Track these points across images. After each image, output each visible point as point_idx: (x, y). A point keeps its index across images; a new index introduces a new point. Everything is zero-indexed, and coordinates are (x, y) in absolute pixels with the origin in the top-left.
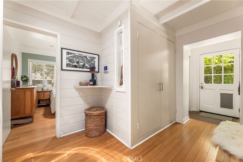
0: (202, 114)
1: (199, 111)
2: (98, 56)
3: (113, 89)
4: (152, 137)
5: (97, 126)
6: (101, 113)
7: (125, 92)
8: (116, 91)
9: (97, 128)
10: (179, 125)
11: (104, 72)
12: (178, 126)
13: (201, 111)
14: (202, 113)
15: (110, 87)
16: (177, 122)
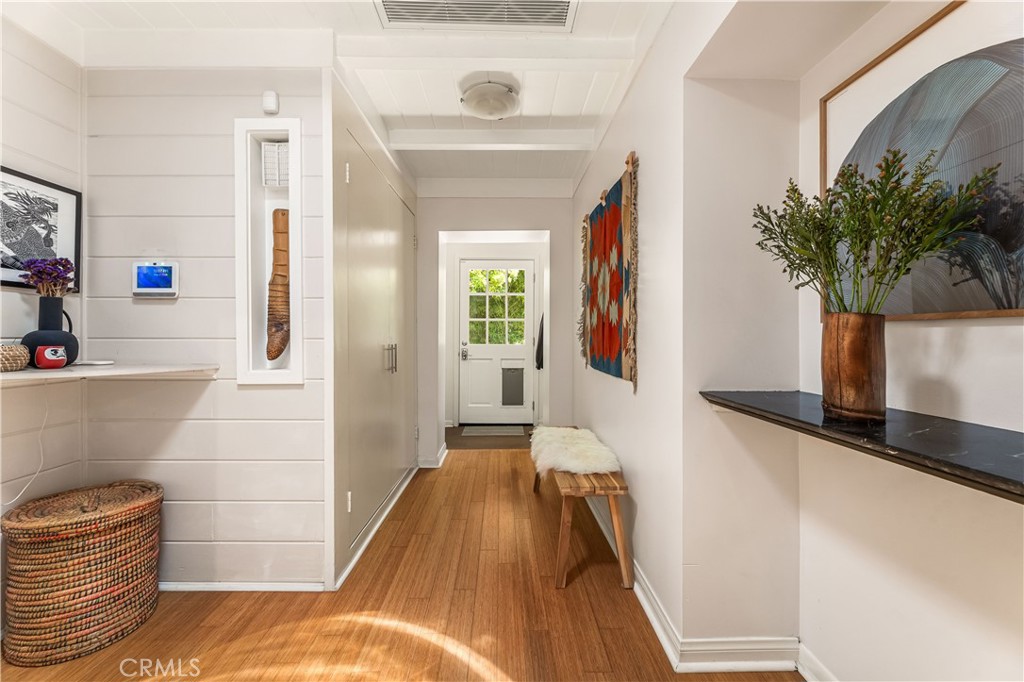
0: (466, 431)
1: (457, 425)
2: (74, 197)
3: (215, 377)
4: (378, 531)
5: (126, 578)
6: (151, 504)
7: (303, 385)
8: (241, 386)
9: (126, 588)
10: (432, 473)
11: (135, 294)
12: (430, 477)
13: (462, 425)
14: (466, 429)
15: (202, 371)
16: (422, 466)
